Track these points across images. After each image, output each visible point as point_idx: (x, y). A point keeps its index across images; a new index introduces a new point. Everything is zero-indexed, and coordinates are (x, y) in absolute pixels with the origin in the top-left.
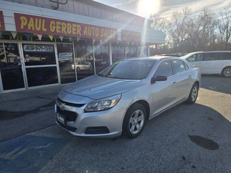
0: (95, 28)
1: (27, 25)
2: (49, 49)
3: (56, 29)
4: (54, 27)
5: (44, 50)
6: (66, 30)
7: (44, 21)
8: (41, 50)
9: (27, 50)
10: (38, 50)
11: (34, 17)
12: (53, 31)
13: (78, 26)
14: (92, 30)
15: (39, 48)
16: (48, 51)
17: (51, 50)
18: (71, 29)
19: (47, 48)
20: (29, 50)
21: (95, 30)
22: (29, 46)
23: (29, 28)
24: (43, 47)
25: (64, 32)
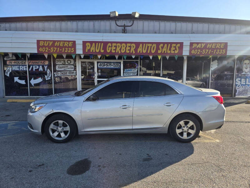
0: (151, 45)
1: (90, 49)
2: (116, 66)
3: (111, 50)
4: (110, 48)
5: (112, 67)
6: (120, 50)
7: (102, 44)
8: (110, 67)
9: (100, 67)
10: (108, 67)
11: (95, 42)
12: (108, 51)
13: (132, 45)
14: (148, 47)
15: (109, 65)
16: (116, 67)
17: (118, 66)
18: (126, 48)
19: (115, 65)
20: (102, 67)
21: (151, 47)
22: (102, 63)
23: (91, 51)
24: (112, 64)
25: (118, 51)
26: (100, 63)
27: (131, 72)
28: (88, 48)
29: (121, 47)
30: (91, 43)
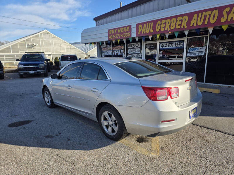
0: (210, 12)
2: (179, 45)
3: (160, 28)
4: (159, 27)
5: (174, 47)
6: (170, 26)
8: (172, 47)
9: (162, 48)
10: (170, 47)
11: (146, 23)
12: (157, 30)
13: (184, 17)
14: (206, 16)
15: (171, 45)
16: (178, 47)
17: (181, 45)
18: (176, 24)
19: (177, 44)
21: (210, 15)
22: (164, 44)
23: (143, 33)
24: (174, 43)
25: (167, 29)
26: (162, 44)
27: (197, 51)
28: (140, 30)
29: (171, 22)
30: (142, 24)
